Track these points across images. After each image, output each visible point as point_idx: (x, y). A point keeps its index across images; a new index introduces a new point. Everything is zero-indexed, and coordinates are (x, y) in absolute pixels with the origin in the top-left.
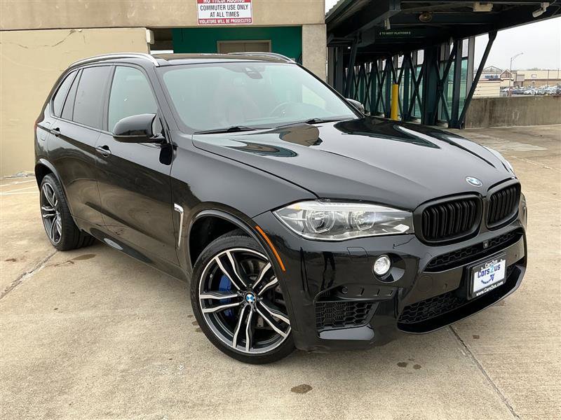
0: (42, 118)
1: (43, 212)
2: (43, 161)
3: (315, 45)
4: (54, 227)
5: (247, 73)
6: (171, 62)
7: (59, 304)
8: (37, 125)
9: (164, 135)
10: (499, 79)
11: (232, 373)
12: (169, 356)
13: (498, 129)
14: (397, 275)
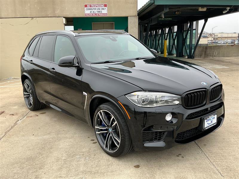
0: (23, 56)
1: (24, 95)
2: (25, 74)
3: (134, 24)
4: (29, 101)
5: (111, 39)
6: (80, 34)
7: (34, 133)
8: (21, 59)
9: (78, 64)
10: (207, 37)
11: (108, 160)
12: (82, 154)
13: (209, 59)
14: (175, 121)
